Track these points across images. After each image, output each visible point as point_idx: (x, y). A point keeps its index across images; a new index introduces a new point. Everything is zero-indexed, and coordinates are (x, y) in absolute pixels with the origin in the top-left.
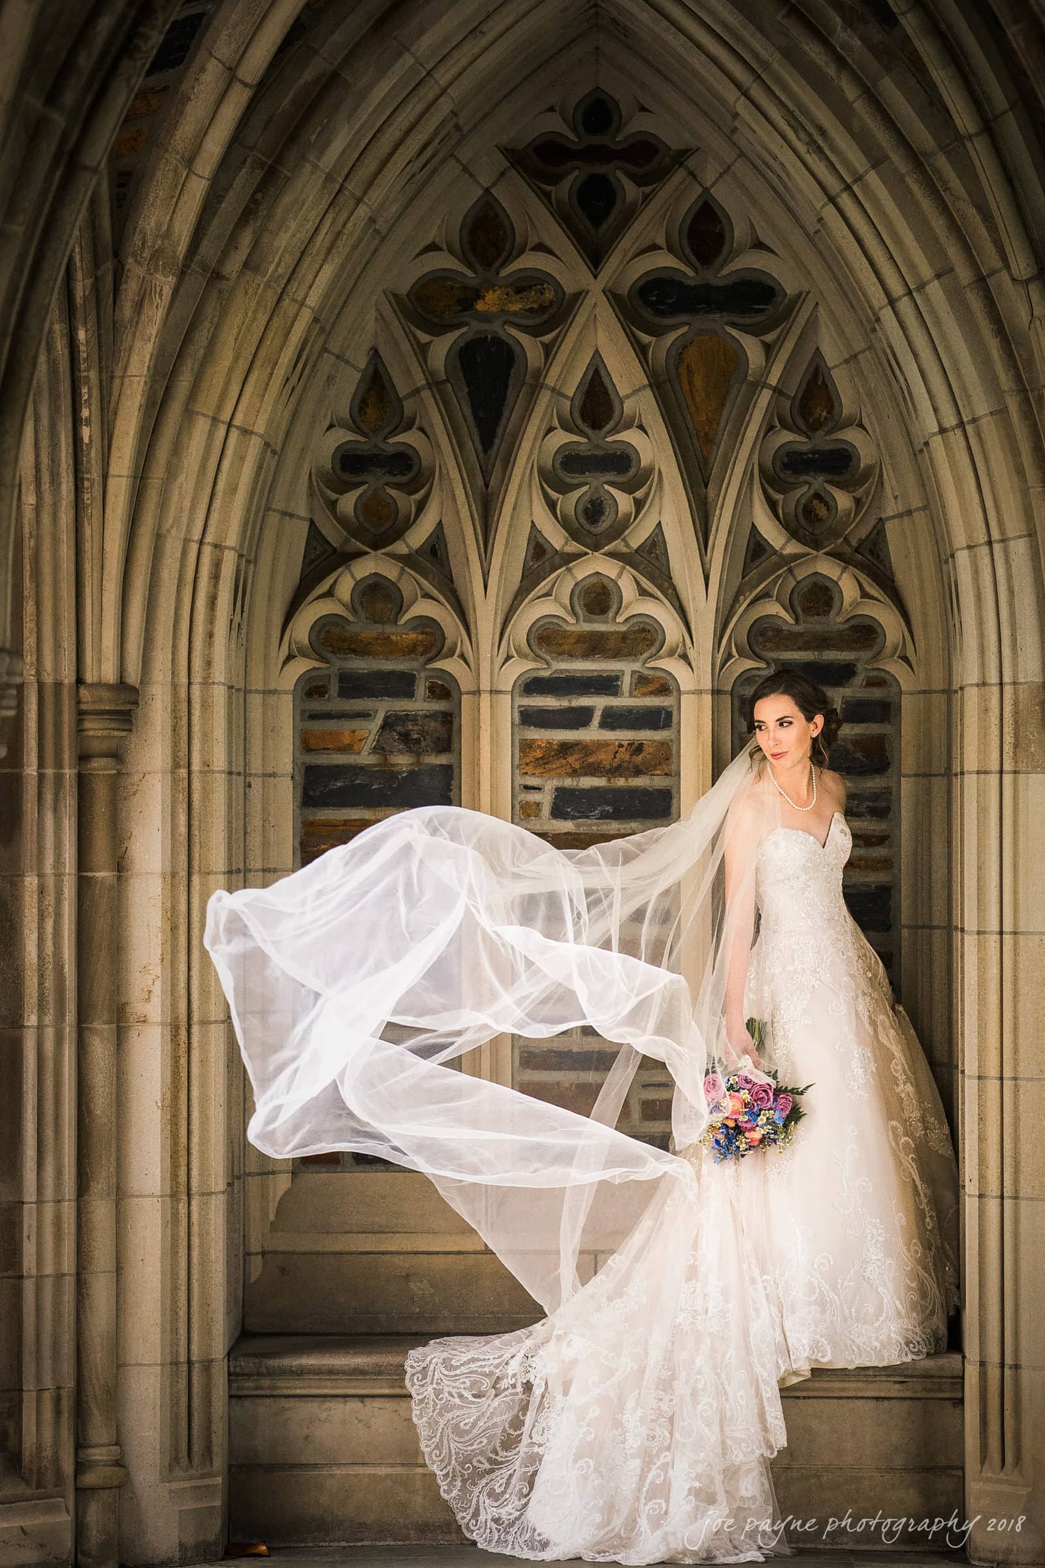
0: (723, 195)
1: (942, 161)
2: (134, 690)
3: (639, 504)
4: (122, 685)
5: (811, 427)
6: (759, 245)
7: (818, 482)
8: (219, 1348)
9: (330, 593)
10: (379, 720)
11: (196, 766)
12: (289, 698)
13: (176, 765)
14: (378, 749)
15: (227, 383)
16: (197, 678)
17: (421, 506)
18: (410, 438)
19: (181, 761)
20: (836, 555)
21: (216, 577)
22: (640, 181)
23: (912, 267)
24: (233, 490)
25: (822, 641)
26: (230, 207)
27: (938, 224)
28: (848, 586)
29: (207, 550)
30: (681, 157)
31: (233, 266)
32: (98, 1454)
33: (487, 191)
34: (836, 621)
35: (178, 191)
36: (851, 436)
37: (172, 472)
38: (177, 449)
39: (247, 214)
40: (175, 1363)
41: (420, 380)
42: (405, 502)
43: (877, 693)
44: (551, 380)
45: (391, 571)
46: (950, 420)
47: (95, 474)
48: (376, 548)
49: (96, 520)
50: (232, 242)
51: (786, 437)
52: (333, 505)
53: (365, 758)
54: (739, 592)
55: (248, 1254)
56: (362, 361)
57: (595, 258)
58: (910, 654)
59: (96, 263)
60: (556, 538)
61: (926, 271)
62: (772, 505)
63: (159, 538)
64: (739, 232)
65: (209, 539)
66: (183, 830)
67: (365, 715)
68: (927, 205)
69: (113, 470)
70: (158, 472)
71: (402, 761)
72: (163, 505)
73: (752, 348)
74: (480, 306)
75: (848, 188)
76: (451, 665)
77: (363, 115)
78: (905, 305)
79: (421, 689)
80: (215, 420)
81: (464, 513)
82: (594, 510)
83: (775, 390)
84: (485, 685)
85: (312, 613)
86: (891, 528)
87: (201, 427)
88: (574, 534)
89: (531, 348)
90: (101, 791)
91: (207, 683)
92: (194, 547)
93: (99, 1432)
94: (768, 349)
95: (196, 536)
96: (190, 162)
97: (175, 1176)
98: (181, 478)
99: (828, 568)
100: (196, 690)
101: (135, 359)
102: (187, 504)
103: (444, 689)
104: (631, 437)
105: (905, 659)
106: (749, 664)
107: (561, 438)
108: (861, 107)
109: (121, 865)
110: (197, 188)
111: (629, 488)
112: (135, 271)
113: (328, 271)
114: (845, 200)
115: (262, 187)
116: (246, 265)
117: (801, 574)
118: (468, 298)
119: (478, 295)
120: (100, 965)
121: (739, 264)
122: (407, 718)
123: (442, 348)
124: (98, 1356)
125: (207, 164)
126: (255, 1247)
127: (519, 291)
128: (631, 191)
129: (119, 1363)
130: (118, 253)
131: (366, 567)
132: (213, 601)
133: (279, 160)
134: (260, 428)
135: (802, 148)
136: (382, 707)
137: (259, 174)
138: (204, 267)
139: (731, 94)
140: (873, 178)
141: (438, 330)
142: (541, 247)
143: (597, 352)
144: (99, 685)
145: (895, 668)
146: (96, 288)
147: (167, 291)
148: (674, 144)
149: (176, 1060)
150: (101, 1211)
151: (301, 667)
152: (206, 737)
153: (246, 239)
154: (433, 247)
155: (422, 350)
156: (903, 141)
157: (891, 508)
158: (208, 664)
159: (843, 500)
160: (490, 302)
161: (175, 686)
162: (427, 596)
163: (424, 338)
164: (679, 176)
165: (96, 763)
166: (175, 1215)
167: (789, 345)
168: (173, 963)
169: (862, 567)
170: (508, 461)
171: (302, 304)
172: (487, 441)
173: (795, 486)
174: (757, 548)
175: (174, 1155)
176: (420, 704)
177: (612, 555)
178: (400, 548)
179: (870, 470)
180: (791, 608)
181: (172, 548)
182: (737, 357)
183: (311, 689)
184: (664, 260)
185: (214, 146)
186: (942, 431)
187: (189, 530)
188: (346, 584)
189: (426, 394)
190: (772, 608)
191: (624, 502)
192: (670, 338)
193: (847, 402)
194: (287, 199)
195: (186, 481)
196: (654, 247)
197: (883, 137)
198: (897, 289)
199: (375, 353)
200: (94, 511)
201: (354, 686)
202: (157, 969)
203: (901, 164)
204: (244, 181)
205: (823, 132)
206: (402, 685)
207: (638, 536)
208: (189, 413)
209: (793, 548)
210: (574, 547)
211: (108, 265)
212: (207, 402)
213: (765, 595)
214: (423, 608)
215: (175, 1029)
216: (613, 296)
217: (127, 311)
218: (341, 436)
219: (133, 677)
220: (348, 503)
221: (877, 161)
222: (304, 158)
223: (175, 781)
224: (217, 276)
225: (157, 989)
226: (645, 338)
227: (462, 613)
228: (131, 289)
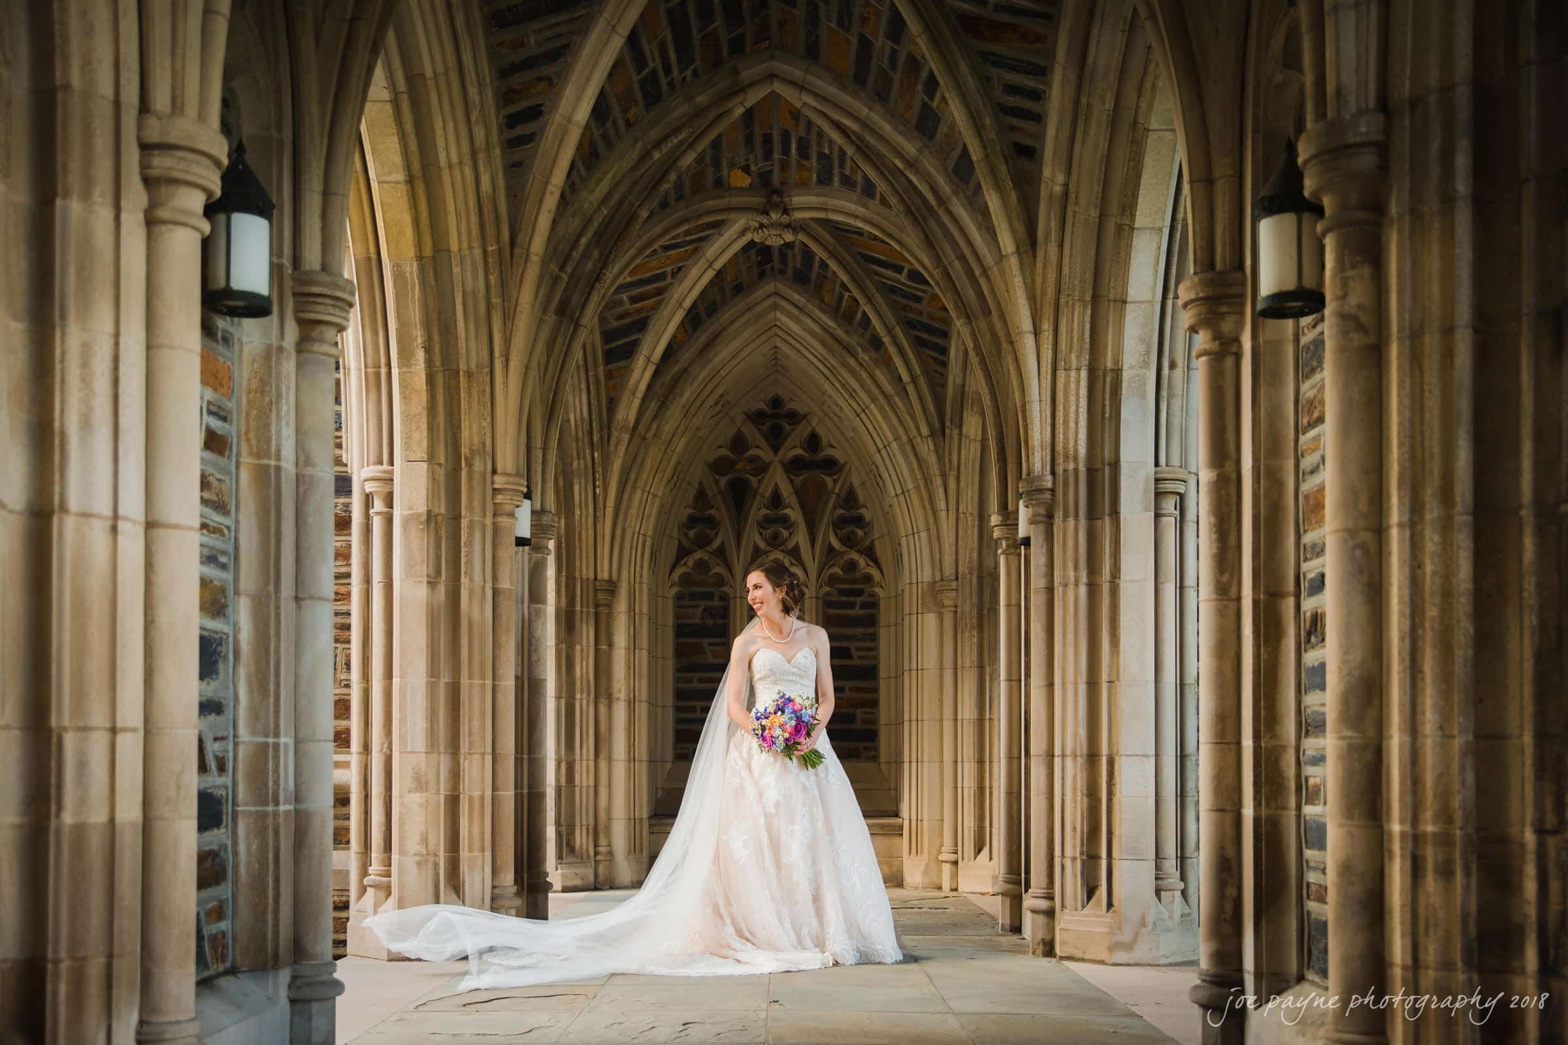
0: (820, 430)
1: (897, 399)
2: (613, 582)
3: (791, 534)
4: (610, 581)
5: (849, 509)
6: (832, 446)
7: (852, 527)
8: (645, 815)
9: (685, 564)
10: (702, 607)
11: (637, 611)
12: (671, 600)
13: (630, 611)
14: (702, 618)
15: (648, 478)
16: (637, 581)
17: (716, 534)
18: (713, 512)
19: (631, 609)
20: (859, 551)
21: (644, 546)
22: (790, 424)
23: (886, 437)
24: (650, 516)
25: (854, 581)
26: (648, 415)
27: (895, 421)
28: (862, 561)
29: (641, 536)
30: (805, 416)
31: (650, 435)
32: (602, 849)
33: (739, 429)
34: (858, 575)
35: (629, 406)
36: (863, 511)
37: (628, 507)
38: (630, 499)
39: (655, 417)
40: (630, 819)
41: (716, 491)
42: (710, 533)
43: (871, 599)
44: (761, 491)
45: (706, 557)
46: (899, 491)
47: (601, 505)
48: (701, 548)
49: (601, 523)
50: (649, 428)
51: (841, 511)
52: (686, 534)
53: (697, 621)
54: (825, 565)
55: (657, 788)
56: (697, 486)
57: (776, 450)
58: (883, 585)
59: (601, 430)
60: (762, 545)
61: (891, 438)
62: (836, 534)
63: (624, 530)
64: (825, 442)
65: (642, 532)
66: (632, 633)
67: (697, 606)
68: (891, 415)
69: (608, 505)
70: (624, 506)
71: (710, 622)
72: (625, 519)
73: (829, 481)
74: (736, 467)
75: (864, 411)
76: (726, 589)
77: (695, 385)
78: (883, 452)
79: (716, 598)
80: (644, 491)
81: (731, 537)
82: (776, 536)
83: (837, 495)
84: (738, 595)
85: (679, 571)
86: (877, 543)
87: (639, 492)
88: (769, 544)
89: (754, 481)
90: (603, 618)
91: (641, 583)
92: (636, 535)
93: (603, 841)
94: (835, 482)
95: (637, 530)
96: (634, 394)
97: (629, 754)
98: (632, 510)
99: (855, 556)
100: (637, 585)
101: (615, 465)
102: (634, 519)
103: (724, 598)
104: (788, 511)
105: (881, 587)
106: (828, 589)
107: (764, 511)
108: (868, 381)
109: (610, 645)
110: (637, 402)
111: (786, 529)
112: (615, 433)
113: (683, 441)
114: (863, 416)
115: (660, 408)
116: (655, 435)
117: (846, 557)
118: (733, 464)
119: (735, 463)
120: (603, 680)
121: (825, 453)
122: (711, 607)
123: (723, 481)
124: (602, 815)
125: (640, 394)
126: (659, 786)
127: (750, 462)
128: (788, 428)
129: (609, 819)
130: (609, 428)
131: (697, 556)
132: (643, 554)
133: (666, 398)
134: (660, 494)
135: (847, 397)
136: (703, 604)
137: (659, 403)
138: (640, 435)
139: (822, 380)
140: (872, 406)
141: (722, 475)
142: (757, 447)
143: (776, 484)
144: (603, 580)
145: (878, 590)
146: (601, 437)
147: (626, 440)
148: (802, 412)
149: (630, 716)
150: (603, 764)
151: (675, 590)
152: (641, 601)
153: (654, 426)
154: (721, 447)
155: (717, 481)
156: (883, 392)
157: (876, 535)
158: (641, 576)
159: (860, 533)
160: (739, 466)
161: (629, 582)
162: (718, 565)
163: (717, 477)
164: (804, 422)
165: (601, 608)
166: (629, 767)
167: (842, 479)
168: (629, 678)
169: (867, 555)
170: (746, 519)
171: (674, 451)
172: (739, 513)
173: (843, 528)
174: (831, 549)
175: (629, 746)
176: (716, 603)
177: (782, 551)
178: (709, 548)
179: (869, 523)
180: (842, 569)
181: (629, 534)
182: (824, 484)
183: (679, 598)
184: (799, 451)
185: (643, 387)
186: (897, 495)
187: (634, 529)
188: (691, 561)
189: (719, 497)
190: (836, 570)
191: (785, 533)
192: (802, 477)
193: (861, 500)
194: (668, 413)
195: (633, 511)
196: (795, 447)
197: (876, 391)
198: (880, 446)
199: (701, 483)
200: (601, 519)
201: (693, 596)
202: (623, 681)
203: (882, 401)
204: (653, 406)
205: (855, 391)
206: (709, 596)
207: (791, 545)
208: (634, 487)
209: (843, 549)
210: (769, 548)
211: (606, 431)
212: (641, 484)
213: (833, 565)
214: (717, 570)
215: (629, 703)
216: (781, 462)
217: (612, 448)
218: (690, 511)
219: (615, 577)
220: (691, 533)
221: (874, 400)
222: (674, 398)
223: (629, 616)
224: (644, 438)
225: (623, 688)
226: (793, 478)
227: (730, 571)
228: (614, 439)
